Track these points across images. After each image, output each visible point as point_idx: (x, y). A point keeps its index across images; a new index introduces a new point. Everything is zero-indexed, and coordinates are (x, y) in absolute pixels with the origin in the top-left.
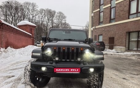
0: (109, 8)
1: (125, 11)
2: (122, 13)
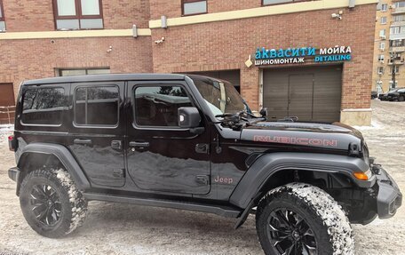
1: (40, 3)
2: (29, 6)
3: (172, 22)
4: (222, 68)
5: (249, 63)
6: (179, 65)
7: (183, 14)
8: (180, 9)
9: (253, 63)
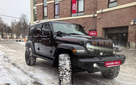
0: (53, 4)
1: (68, 9)
2: (65, 11)
3: (104, 11)
4: (121, 26)
5: (132, 23)
6: (105, 25)
7: (108, 7)
8: (107, 6)
9: (134, 23)
